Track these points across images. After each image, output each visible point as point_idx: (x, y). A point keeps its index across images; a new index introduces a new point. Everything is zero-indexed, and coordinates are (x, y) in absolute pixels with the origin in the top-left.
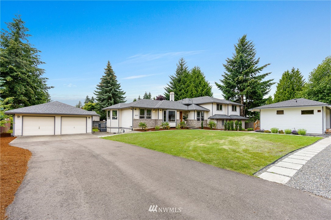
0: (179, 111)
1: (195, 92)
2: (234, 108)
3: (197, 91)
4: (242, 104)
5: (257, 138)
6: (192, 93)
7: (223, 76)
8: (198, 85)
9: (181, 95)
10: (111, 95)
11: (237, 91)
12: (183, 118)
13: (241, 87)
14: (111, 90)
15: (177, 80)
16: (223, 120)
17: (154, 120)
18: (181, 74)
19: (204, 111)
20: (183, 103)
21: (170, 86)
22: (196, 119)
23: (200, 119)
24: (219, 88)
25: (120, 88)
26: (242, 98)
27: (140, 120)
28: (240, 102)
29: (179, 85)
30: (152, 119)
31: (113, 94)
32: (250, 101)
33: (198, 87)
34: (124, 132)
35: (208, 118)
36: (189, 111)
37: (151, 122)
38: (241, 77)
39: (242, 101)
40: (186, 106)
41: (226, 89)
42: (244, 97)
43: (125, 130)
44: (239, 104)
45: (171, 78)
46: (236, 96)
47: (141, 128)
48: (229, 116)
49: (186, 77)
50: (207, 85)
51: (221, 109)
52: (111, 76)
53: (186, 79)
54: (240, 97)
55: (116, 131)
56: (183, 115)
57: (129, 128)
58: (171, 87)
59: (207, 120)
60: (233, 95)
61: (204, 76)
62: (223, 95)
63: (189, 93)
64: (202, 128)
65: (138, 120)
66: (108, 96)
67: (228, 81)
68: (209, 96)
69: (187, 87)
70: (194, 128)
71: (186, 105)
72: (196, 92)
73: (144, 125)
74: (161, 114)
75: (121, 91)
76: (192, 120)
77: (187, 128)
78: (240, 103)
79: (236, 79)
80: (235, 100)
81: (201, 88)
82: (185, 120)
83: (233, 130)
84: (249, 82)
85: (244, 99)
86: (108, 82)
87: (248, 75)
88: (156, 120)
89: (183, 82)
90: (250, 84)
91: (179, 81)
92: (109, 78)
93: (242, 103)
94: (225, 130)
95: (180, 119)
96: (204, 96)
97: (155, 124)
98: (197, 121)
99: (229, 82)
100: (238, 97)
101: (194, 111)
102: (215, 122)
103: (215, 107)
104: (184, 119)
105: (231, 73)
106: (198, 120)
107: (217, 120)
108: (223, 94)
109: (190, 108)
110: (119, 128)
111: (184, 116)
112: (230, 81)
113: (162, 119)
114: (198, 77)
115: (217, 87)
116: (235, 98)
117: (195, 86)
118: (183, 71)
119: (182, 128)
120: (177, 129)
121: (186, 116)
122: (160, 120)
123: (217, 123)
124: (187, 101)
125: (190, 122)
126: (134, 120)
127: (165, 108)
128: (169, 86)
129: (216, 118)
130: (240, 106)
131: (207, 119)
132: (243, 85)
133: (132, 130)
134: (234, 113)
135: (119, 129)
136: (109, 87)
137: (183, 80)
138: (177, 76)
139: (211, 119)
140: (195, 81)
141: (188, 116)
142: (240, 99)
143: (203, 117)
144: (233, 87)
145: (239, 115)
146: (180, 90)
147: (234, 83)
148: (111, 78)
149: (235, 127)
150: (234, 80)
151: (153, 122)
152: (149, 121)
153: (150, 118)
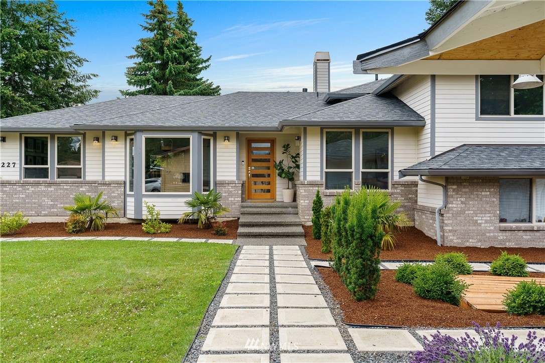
27: (24, 185)
30: (88, 178)
56: (279, 155)
59: (414, 184)
74: (118, 154)
101: (304, 130)
103: (460, 95)
107: (447, 181)
113: (123, 179)
122: (109, 184)
151: (89, 191)
152: (67, 189)
153: (77, 173)
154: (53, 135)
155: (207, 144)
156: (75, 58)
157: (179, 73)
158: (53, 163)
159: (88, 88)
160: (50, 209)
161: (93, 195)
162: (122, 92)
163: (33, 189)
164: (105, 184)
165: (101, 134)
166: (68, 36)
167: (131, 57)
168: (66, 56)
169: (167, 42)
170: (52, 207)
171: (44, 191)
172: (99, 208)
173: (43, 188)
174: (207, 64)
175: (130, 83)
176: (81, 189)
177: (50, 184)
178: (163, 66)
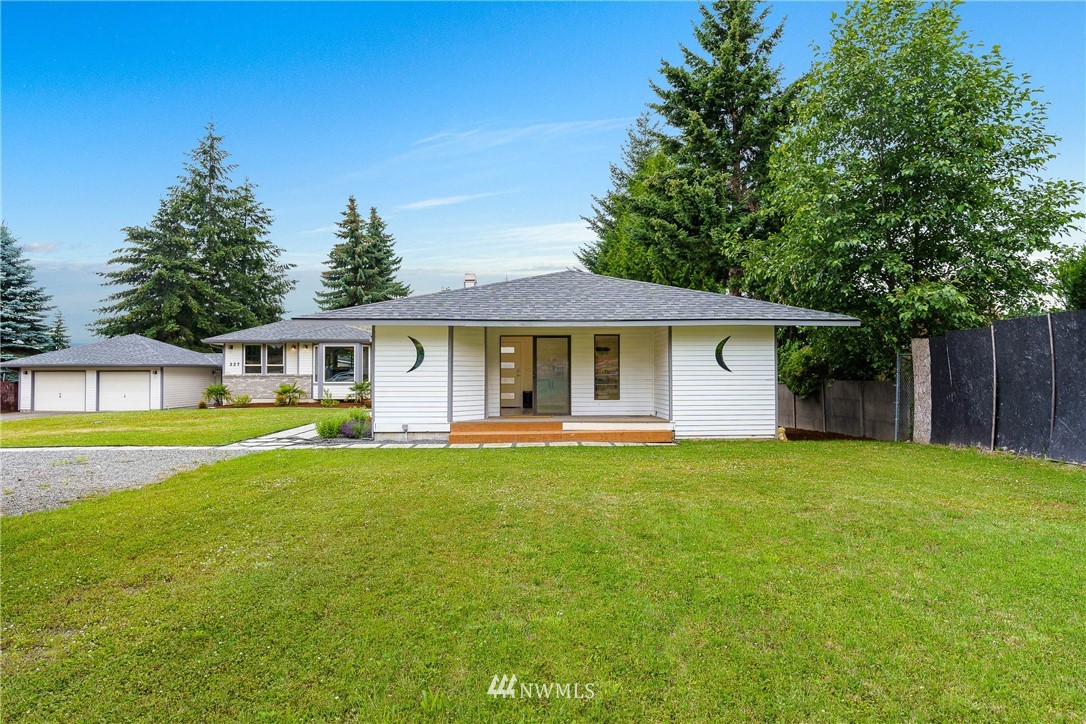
27: (245, 378)
30: (288, 373)
74: (307, 357)
113: (310, 373)
122: (301, 377)
151: (288, 381)
152: (274, 380)
153: (280, 370)
154: (264, 345)
155: (366, 350)
156: (272, 247)
157: (370, 277)
158: (264, 362)
159: (286, 278)
160: (263, 394)
161: (292, 384)
162: (318, 293)
163: (251, 381)
164: (299, 377)
165: (296, 344)
166: (265, 225)
167: (328, 262)
168: (262, 245)
169: (358, 249)
170: (264, 392)
171: (259, 382)
172: (295, 391)
173: (258, 380)
174: (398, 265)
175: (326, 285)
176: (283, 380)
177: (263, 377)
178: (355, 270)
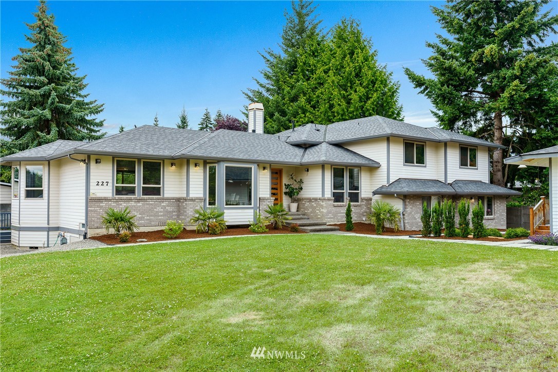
0: (268, 166)
1: (340, 106)
2: (468, 156)
3: (349, 102)
4: (497, 143)
5: (519, 277)
6: (331, 106)
7: (429, 45)
8: (351, 82)
9: (295, 115)
10: (47, 113)
11: (481, 98)
12: (286, 193)
13: (491, 82)
14: (46, 96)
15: (286, 64)
16: (425, 198)
17: (173, 199)
18: (298, 44)
19: (360, 167)
20: (291, 140)
21: (264, 87)
22: (328, 194)
23: (346, 197)
24: (419, 90)
25: (82, 93)
26: (496, 122)
27: (117, 201)
28: (491, 136)
29: (292, 81)
30: (166, 195)
31: (56, 111)
32: (524, 133)
33: (351, 88)
34: (64, 242)
35: (375, 193)
36: (306, 168)
37: (159, 209)
38: (490, 49)
39: (497, 134)
40: (299, 152)
41: (441, 90)
42: (503, 119)
43: (67, 235)
44: (489, 143)
45: (265, 58)
46: (479, 115)
47: (112, 231)
48: (451, 184)
49: (314, 54)
50: (382, 82)
51: (421, 160)
52: (48, 47)
53: (312, 61)
54: (490, 119)
55: (39, 239)
56: (285, 181)
57: (77, 228)
58: (268, 90)
59: (371, 199)
60: (467, 113)
61: (371, 52)
62: (436, 114)
63: (323, 108)
64: (349, 226)
65: (106, 199)
66: (36, 118)
67: (447, 63)
68: (389, 117)
69: (316, 88)
70: (320, 228)
71: (298, 145)
72: (344, 104)
73: (121, 219)
74: (198, 176)
75: (86, 100)
76: (316, 199)
77: (294, 229)
78: (492, 141)
79: (474, 57)
80: (474, 129)
81: (361, 90)
82: (294, 201)
83: (452, 235)
84: (517, 63)
85: (504, 125)
86: (38, 69)
87: (518, 42)
88: (178, 200)
89: (303, 71)
90: (522, 70)
91: (292, 67)
92: (40, 56)
93: (500, 138)
94: (426, 234)
95: (273, 194)
96: (370, 115)
97: (178, 216)
98: (332, 202)
99: (450, 67)
100: (486, 119)
101: (323, 166)
102: (397, 205)
103: (398, 151)
104: (290, 194)
105: (457, 36)
106: (338, 198)
107: (405, 197)
108: (435, 110)
109: (311, 156)
110: (49, 229)
111: (287, 186)
112: (455, 64)
113: (202, 196)
114: (352, 53)
115: (413, 85)
116: (475, 122)
117: (342, 82)
118: (304, 35)
119: (274, 228)
120: (254, 232)
121: (295, 186)
122: (192, 200)
123: (405, 208)
124: (304, 133)
125: (308, 207)
126: (91, 201)
127: (213, 155)
128: (261, 85)
129: (398, 190)
130: (490, 150)
131: (370, 195)
132: (498, 77)
133: (85, 237)
134: (468, 174)
135: (51, 233)
136: (43, 84)
137: (304, 64)
138: (286, 51)
139: (385, 193)
140: (343, 67)
141: (303, 186)
142: (491, 125)
143: (357, 188)
144: (467, 84)
145: (486, 180)
146: (294, 99)
147: (469, 68)
148: (49, 55)
149: (460, 225)
150: (468, 61)
151: (168, 206)
152: (152, 204)
153: (157, 192)
158: (139, 182)
160: (139, 221)
163: (125, 204)
164: (190, 200)
171: (134, 206)
173: (133, 203)
176: (162, 204)
177: (138, 200)
